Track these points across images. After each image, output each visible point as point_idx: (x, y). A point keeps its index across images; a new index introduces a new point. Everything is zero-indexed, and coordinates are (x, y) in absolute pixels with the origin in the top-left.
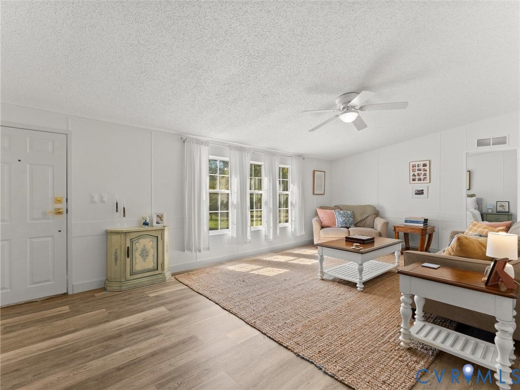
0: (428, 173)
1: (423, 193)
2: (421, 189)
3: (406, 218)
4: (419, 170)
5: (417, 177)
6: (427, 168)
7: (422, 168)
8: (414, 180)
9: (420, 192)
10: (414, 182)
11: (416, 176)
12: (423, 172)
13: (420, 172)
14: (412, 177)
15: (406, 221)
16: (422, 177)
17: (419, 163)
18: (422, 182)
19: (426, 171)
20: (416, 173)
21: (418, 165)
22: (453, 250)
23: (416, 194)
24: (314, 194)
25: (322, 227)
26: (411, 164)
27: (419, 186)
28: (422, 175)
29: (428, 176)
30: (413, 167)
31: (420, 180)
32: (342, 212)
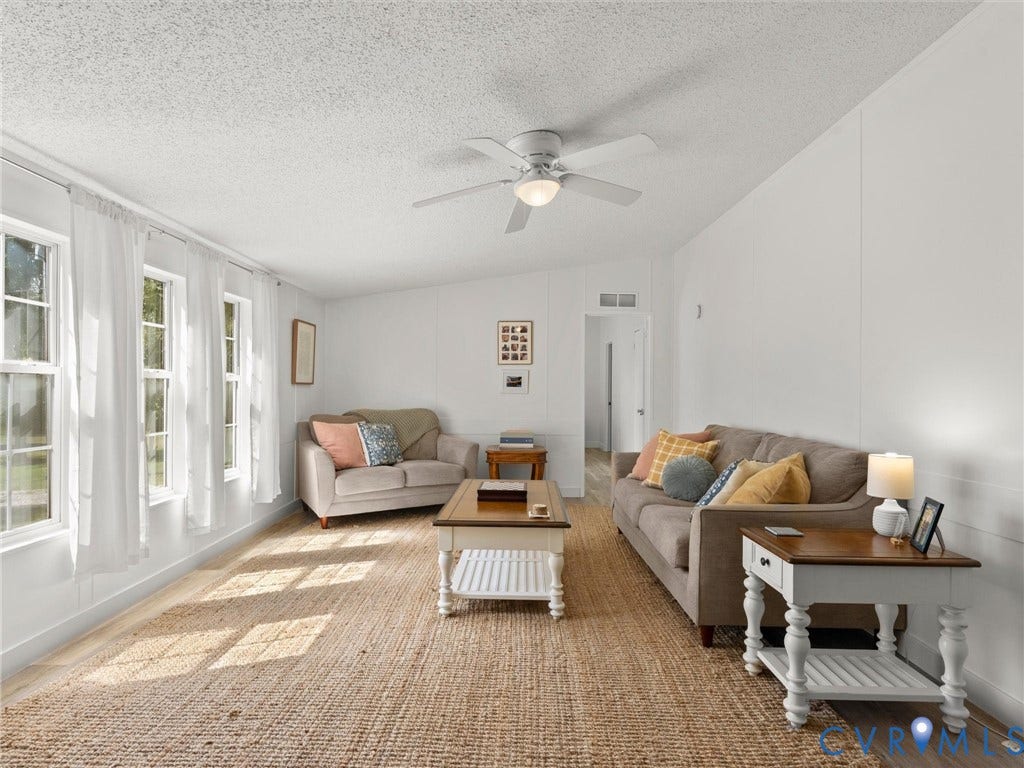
0: (528, 344)
1: (520, 384)
2: (518, 376)
3: (502, 434)
4: (515, 338)
5: (511, 352)
6: (527, 335)
7: (520, 335)
8: (505, 357)
9: (515, 382)
10: (505, 362)
11: (508, 350)
12: (521, 344)
13: (516, 344)
14: (501, 352)
15: (503, 440)
16: (519, 352)
17: (514, 324)
18: (519, 361)
19: (526, 341)
20: (509, 344)
21: (513, 328)
22: (770, 492)
23: (509, 385)
24: (294, 381)
25: (340, 469)
26: (501, 324)
27: (515, 369)
28: (519, 349)
29: (529, 352)
30: (504, 331)
31: (515, 357)
32: (374, 427)
